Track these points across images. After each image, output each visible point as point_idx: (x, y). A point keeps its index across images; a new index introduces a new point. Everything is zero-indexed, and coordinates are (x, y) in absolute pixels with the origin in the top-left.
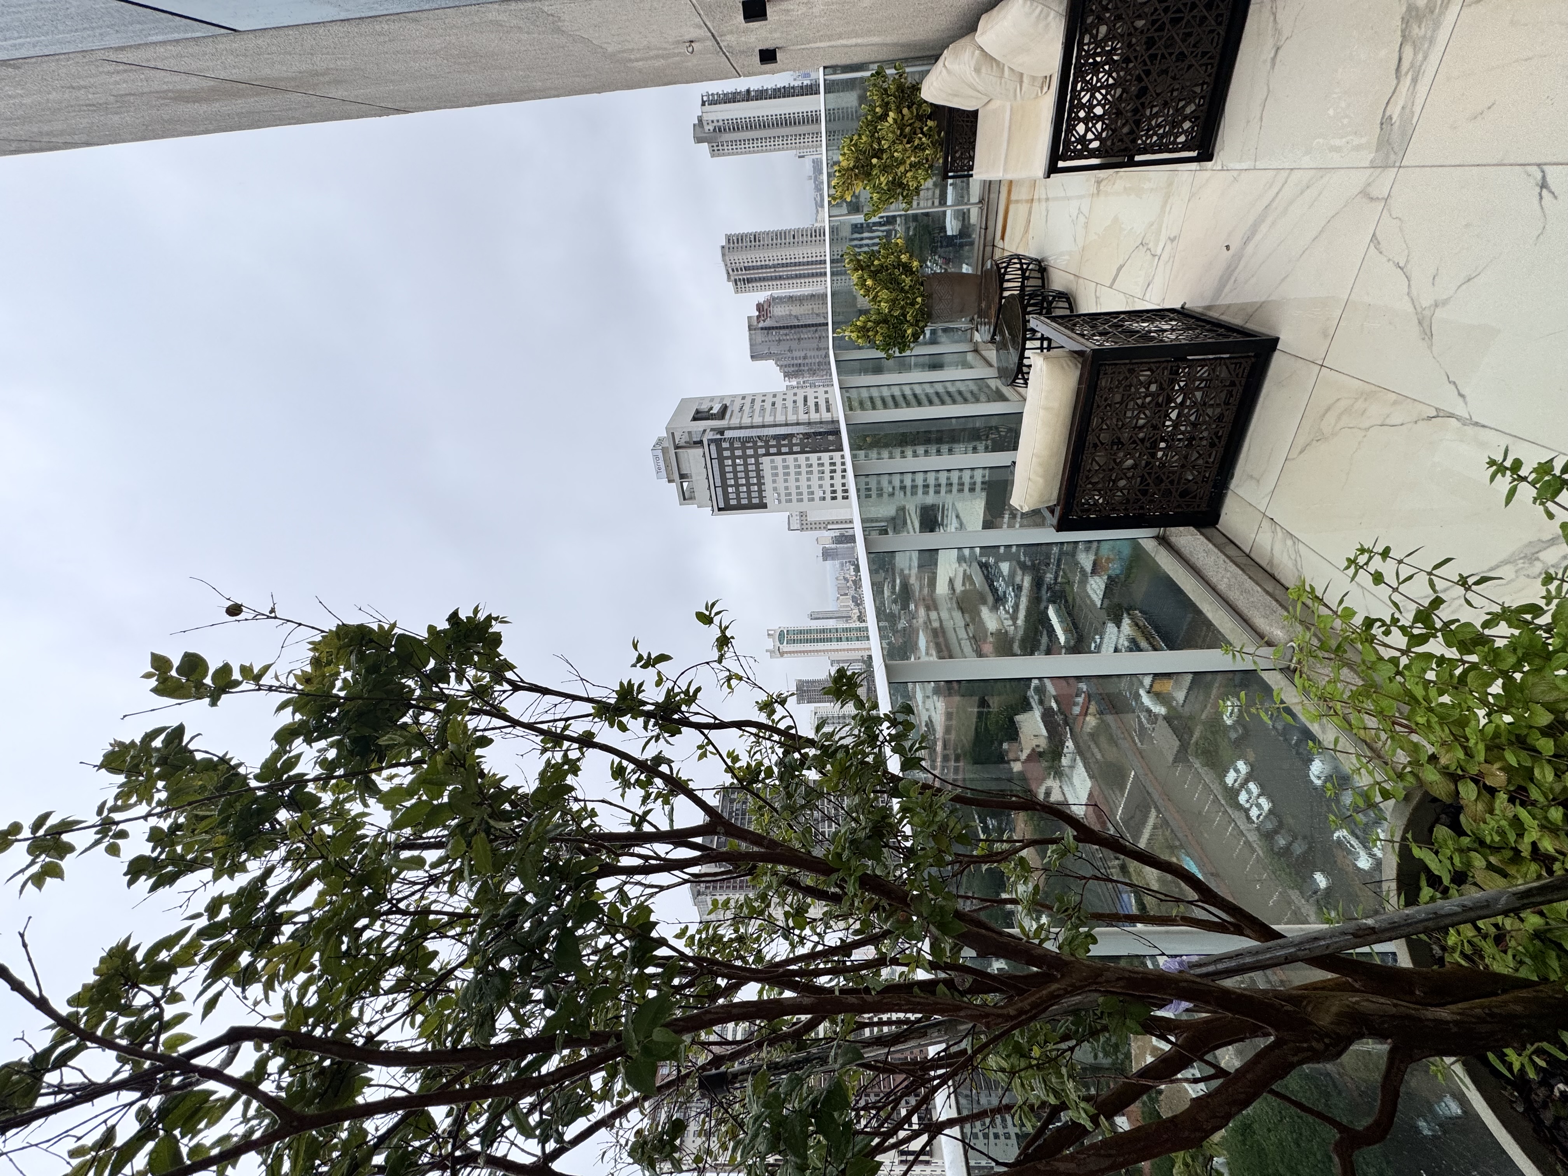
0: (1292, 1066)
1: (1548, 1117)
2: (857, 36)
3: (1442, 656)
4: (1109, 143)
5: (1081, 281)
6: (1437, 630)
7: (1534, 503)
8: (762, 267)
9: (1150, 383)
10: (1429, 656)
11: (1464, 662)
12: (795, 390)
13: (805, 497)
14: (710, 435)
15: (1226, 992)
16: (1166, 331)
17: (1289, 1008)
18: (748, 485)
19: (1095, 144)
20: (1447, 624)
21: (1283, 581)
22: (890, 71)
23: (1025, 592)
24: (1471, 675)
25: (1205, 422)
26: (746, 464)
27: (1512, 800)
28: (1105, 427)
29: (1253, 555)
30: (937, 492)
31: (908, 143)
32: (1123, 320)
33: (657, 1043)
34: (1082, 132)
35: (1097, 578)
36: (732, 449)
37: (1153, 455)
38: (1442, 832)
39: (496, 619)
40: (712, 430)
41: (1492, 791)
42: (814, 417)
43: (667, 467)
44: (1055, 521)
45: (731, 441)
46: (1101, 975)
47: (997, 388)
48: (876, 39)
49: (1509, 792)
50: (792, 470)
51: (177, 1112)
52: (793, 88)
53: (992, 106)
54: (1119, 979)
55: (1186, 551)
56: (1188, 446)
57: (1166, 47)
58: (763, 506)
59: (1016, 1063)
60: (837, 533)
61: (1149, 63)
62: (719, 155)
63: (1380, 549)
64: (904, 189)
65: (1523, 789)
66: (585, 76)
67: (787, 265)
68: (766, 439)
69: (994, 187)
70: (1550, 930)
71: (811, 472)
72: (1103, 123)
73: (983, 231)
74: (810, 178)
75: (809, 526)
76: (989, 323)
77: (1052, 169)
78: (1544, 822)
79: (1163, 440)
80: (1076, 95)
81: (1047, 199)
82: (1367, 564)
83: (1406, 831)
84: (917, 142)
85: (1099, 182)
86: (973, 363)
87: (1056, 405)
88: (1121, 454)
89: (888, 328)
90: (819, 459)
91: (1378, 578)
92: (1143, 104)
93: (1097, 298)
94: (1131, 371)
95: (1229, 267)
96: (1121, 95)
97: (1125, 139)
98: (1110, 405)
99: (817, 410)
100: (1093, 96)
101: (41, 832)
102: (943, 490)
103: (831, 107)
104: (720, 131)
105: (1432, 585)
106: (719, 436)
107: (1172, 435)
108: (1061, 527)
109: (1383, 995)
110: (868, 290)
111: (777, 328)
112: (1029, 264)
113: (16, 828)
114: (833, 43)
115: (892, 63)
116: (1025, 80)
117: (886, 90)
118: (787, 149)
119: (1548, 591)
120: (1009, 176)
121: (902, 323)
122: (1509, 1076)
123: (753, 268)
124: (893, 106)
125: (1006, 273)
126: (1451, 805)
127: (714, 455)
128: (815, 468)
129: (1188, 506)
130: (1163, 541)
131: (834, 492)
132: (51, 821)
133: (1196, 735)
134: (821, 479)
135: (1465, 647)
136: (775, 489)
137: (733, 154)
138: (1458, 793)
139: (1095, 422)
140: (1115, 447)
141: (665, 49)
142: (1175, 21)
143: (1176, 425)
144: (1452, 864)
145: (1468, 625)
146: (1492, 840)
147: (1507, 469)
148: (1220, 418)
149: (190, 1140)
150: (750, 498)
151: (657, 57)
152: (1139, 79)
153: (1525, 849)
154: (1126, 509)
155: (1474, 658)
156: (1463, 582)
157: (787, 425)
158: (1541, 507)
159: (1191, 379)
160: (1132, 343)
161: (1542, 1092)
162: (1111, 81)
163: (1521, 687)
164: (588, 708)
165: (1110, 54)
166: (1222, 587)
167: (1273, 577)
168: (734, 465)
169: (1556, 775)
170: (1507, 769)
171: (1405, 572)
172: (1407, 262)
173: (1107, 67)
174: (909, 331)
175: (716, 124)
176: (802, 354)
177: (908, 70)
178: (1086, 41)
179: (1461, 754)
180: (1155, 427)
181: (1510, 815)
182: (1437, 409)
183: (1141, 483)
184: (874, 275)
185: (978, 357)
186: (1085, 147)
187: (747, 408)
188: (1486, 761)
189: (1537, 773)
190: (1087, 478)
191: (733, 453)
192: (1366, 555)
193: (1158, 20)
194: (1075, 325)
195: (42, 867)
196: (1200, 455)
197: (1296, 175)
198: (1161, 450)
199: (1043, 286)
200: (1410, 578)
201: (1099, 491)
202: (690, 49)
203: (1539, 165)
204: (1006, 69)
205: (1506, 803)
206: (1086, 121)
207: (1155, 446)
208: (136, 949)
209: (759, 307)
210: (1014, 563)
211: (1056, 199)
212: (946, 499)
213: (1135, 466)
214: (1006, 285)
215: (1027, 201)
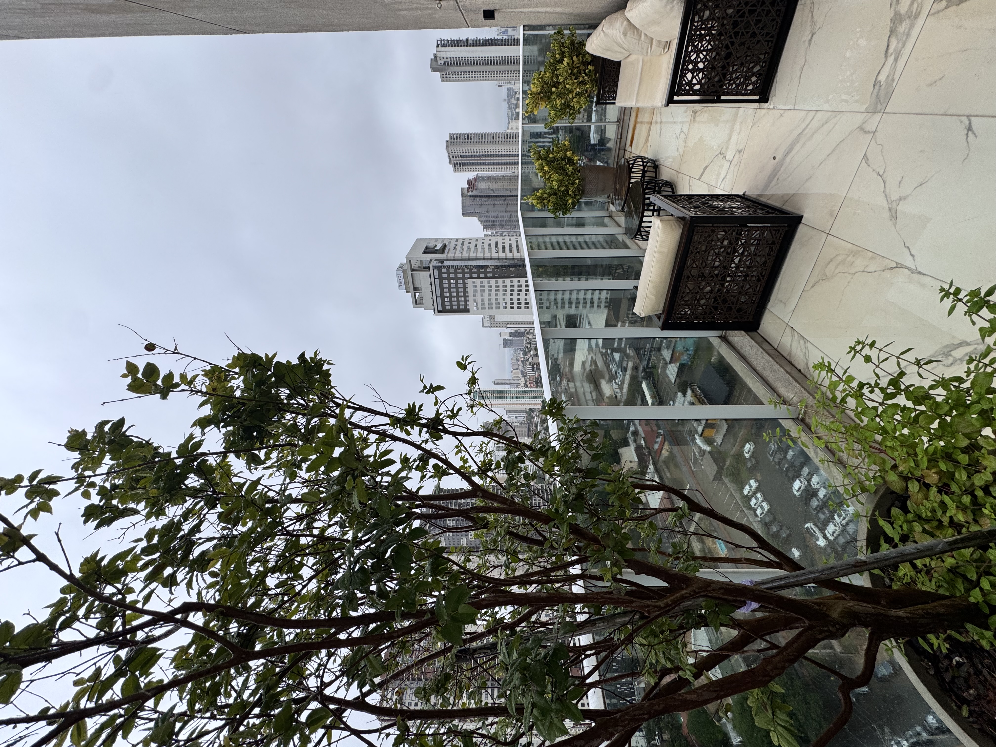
0: (819, 640)
1: (948, 677)
2: (547, 6)
3: (905, 406)
4: (706, 87)
5: (680, 175)
6: (902, 390)
7: (965, 315)
8: (472, 156)
9: (724, 240)
10: (897, 406)
11: (916, 410)
12: (490, 237)
13: (494, 306)
14: (434, 263)
15: (782, 598)
16: (734, 208)
17: (817, 607)
18: (458, 296)
19: (697, 87)
20: (907, 387)
21: (797, 366)
22: (566, 32)
23: (629, 372)
24: (921, 417)
25: (755, 266)
26: (457, 283)
27: (940, 492)
28: (695, 266)
29: (778, 349)
30: (577, 307)
31: (575, 79)
32: (708, 200)
33: (462, 614)
34: (690, 78)
35: (673, 365)
36: (448, 273)
37: (723, 285)
38: (895, 511)
39: (325, 361)
40: (436, 260)
41: (928, 486)
42: (502, 255)
43: (405, 282)
44: (660, 323)
45: (448, 268)
46: (710, 586)
47: (623, 241)
48: (558, 10)
49: (938, 487)
50: (486, 289)
51: (137, 661)
52: (497, 40)
53: (633, 58)
54: (720, 589)
55: (738, 346)
56: (745, 280)
57: (745, 29)
58: (467, 311)
59: (652, 641)
60: (513, 330)
61: (733, 37)
62: (447, 81)
63: (869, 341)
64: (570, 109)
65: (947, 485)
66: (367, 18)
67: (488, 156)
68: (470, 268)
69: (627, 112)
70: (958, 567)
71: (498, 291)
72: (703, 74)
73: (619, 140)
74: (505, 100)
75: (496, 325)
76: (621, 199)
77: (670, 101)
78: (958, 504)
79: (729, 276)
80: (687, 54)
81: (661, 122)
82: (861, 350)
83: (874, 511)
84: (581, 79)
85: (694, 112)
86: (608, 224)
87: (666, 250)
88: (703, 284)
89: (557, 199)
90: (504, 282)
91: (868, 359)
92: (728, 63)
93: (690, 186)
94: (713, 231)
95: (775, 169)
96: (715, 57)
97: (716, 85)
98: (698, 252)
99: (504, 251)
100: (698, 56)
101: (35, 483)
102: (581, 306)
103: (527, 54)
104: (448, 64)
105: (898, 364)
106: (440, 264)
107: (735, 273)
108: (664, 327)
109: (867, 602)
110: (545, 173)
111: (480, 196)
112: (647, 163)
113: (19, 478)
114: (531, 10)
115: (568, 26)
116: (654, 43)
117: (563, 43)
118: (491, 80)
119: (969, 368)
120: (639, 105)
121: (566, 196)
122: (931, 651)
123: (466, 156)
124: (567, 54)
125: (632, 168)
126: (901, 496)
127: (437, 277)
128: (501, 288)
129: (741, 318)
130: (724, 339)
131: (512, 304)
132: (41, 476)
133: (728, 463)
134: (504, 295)
135: (918, 401)
136: (475, 300)
137: (456, 81)
138: (907, 488)
139: (689, 262)
140: (700, 279)
141: (422, 4)
142: (751, 12)
143: (737, 267)
144: (902, 530)
145: (922, 387)
146: (926, 516)
147: (951, 294)
148: (765, 263)
149: (145, 679)
150: (458, 305)
151: (417, 9)
152: (727, 47)
153: (946, 520)
154: (704, 318)
155: (923, 408)
156: (918, 363)
157: (484, 259)
158: (969, 318)
159: (748, 238)
160: (714, 214)
161: (946, 662)
162: (710, 47)
163: (950, 425)
164: (387, 420)
165: (710, 29)
166: (759, 368)
167: (790, 363)
168: (449, 283)
169: (968, 477)
170: (940, 473)
171: (883, 356)
172: (884, 172)
173: (708, 38)
174: (570, 201)
175: (445, 60)
176: (495, 214)
177: (578, 32)
178: (696, 20)
179: (913, 465)
180: (725, 268)
181: (938, 500)
182: (896, 263)
183: (714, 302)
184: (549, 163)
185: (612, 221)
186: (691, 88)
187: (459, 247)
188: (927, 468)
189: (957, 475)
190: (682, 297)
191: (448, 276)
192: (861, 346)
193: (741, 10)
194: (678, 201)
195: (37, 504)
196: (751, 286)
197: (820, 115)
198: (728, 281)
199: (656, 177)
200: (887, 359)
201: (688, 306)
202: (439, 5)
203: (968, 116)
204: (643, 35)
205: (936, 494)
206: (692, 71)
207: (724, 279)
208: (103, 558)
209: (469, 182)
210: (622, 354)
211: (666, 123)
212: (582, 311)
213: (711, 291)
214: (632, 175)
215: (648, 123)
